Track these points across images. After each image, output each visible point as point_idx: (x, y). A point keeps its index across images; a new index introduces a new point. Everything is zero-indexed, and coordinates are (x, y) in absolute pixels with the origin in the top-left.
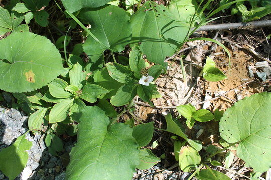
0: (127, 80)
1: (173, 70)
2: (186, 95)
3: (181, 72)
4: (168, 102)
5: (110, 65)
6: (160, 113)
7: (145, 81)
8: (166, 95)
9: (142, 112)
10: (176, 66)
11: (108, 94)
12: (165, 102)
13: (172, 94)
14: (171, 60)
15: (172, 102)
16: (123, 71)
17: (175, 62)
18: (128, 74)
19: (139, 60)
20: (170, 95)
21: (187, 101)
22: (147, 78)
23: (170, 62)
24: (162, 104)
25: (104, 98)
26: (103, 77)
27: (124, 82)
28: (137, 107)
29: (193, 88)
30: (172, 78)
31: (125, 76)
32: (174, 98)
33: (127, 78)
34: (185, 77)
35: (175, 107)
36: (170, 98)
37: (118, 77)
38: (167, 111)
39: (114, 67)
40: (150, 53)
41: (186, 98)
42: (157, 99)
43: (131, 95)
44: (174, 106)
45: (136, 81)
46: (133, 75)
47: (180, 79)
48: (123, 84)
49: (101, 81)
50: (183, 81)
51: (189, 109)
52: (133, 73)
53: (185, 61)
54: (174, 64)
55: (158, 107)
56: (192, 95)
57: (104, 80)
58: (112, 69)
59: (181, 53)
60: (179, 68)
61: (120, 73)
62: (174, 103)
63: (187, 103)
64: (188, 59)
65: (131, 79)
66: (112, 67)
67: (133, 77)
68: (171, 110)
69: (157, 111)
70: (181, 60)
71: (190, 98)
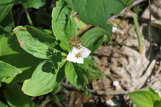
0: (49, 53)
1: (122, 32)
2: (144, 72)
3: (136, 36)
4: (116, 83)
5: (21, 30)
6: (103, 101)
7: (78, 56)
8: (112, 72)
9: (75, 100)
10: (128, 26)
11: (19, 75)
12: (112, 84)
13: (121, 72)
14: (120, 18)
15: (122, 83)
16: (42, 40)
17: (126, 19)
18: (50, 43)
19: (67, 20)
20: (118, 72)
21: (146, 81)
22: (80, 51)
23: (118, 21)
24: (106, 87)
25: (12, 81)
26: (11, 47)
27: (44, 57)
28: (66, 92)
29: (154, 61)
30: (121, 46)
31: (45, 47)
32: (126, 77)
33: (49, 49)
34: (142, 43)
35: (126, 92)
36: (118, 77)
37: (35, 48)
38: (114, 98)
39: (27, 33)
40: (84, 7)
41: (145, 78)
42: (98, 80)
43: (55, 76)
44: (125, 89)
45: (63, 54)
46: (58, 45)
47: (133, 47)
48: (43, 60)
49: (7, 54)
50: (138, 51)
51: (149, 98)
52: (59, 42)
53: (142, 18)
54: (124, 23)
55: (101, 93)
56: (153, 73)
57: (12, 52)
58: (24, 36)
59: (136, 5)
60: (133, 29)
61: (38, 42)
62: (125, 86)
63: (145, 85)
64: (146, 14)
65: (55, 51)
66: (23, 32)
67: (58, 47)
68: (121, 96)
69: (99, 99)
70: (135, 16)
71: (150, 77)
